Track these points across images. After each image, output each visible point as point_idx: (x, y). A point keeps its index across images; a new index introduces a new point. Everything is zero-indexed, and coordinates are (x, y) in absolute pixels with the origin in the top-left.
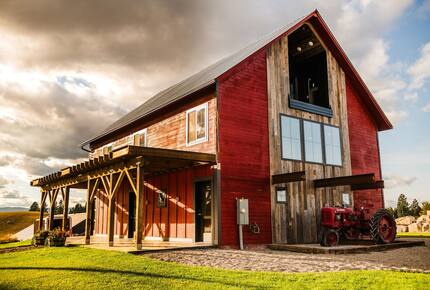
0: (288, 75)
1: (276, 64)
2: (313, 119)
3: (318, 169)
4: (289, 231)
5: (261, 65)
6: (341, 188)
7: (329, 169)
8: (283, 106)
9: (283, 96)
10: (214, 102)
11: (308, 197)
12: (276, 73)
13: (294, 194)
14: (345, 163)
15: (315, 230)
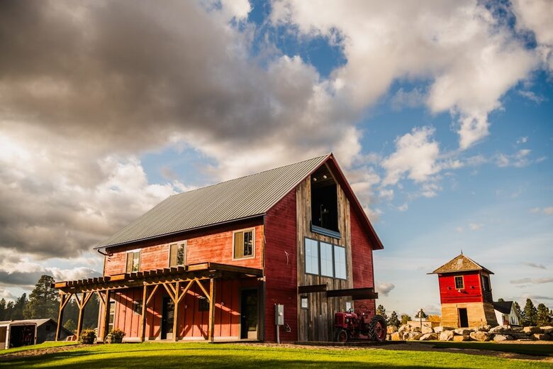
0: (310, 206)
1: (302, 197)
2: (327, 241)
3: (330, 282)
4: (309, 331)
5: (293, 198)
6: (346, 298)
7: (337, 282)
8: (307, 231)
9: (307, 222)
10: (261, 228)
11: (323, 304)
12: (302, 204)
13: (313, 302)
14: (349, 277)
15: (327, 332)
